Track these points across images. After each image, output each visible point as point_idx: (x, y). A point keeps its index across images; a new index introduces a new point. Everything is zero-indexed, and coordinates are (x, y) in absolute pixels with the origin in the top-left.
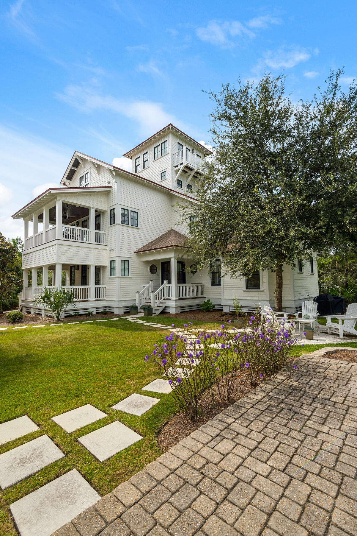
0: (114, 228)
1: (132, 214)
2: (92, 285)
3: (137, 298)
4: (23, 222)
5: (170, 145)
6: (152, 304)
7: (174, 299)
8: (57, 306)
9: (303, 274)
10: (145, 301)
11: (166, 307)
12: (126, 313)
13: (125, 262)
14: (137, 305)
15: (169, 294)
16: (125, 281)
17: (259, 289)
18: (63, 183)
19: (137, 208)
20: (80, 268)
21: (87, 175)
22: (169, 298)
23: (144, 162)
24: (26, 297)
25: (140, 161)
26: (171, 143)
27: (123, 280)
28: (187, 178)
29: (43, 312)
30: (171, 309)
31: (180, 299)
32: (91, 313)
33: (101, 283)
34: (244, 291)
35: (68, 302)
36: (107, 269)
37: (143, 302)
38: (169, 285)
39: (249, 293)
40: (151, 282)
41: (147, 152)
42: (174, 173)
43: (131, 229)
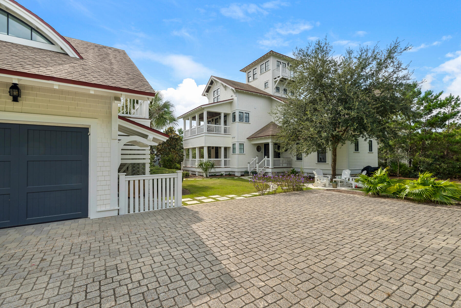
0: (234, 124)
1: (246, 115)
2: (222, 159)
3: (248, 167)
4: (183, 121)
5: (271, 64)
6: (257, 170)
7: (271, 167)
8: (206, 170)
9: (360, 153)
10: (253, 168)
11: (266, 173)
12: (242, 175)
13: (241, 145)
14: (248, 171)
15: (268, 164)
16: (242, 156)
17: (326, 162)
18: (203, 95)
19: (248, 110)
20: (214, 148)
21: (218, 90)
22: (268, 167)
23: (254, 75)
24: (185, 165)
25: (251, 74)
26: (272, 62)
27: (240, 156)
28: (283, 85)
29: (197, 173)
30: (269, 173)
31: (274, 168)
32: (223, 174)
33: (227, 157)
34: (317, 164)
35: (211, 168)
36: (231, 149)
37: (252, 169)
38: (268, 159)
39: (319, 165)
40: (257, 157)
41: (256, 68)
42: (274, 83)
43: (245, 124)
